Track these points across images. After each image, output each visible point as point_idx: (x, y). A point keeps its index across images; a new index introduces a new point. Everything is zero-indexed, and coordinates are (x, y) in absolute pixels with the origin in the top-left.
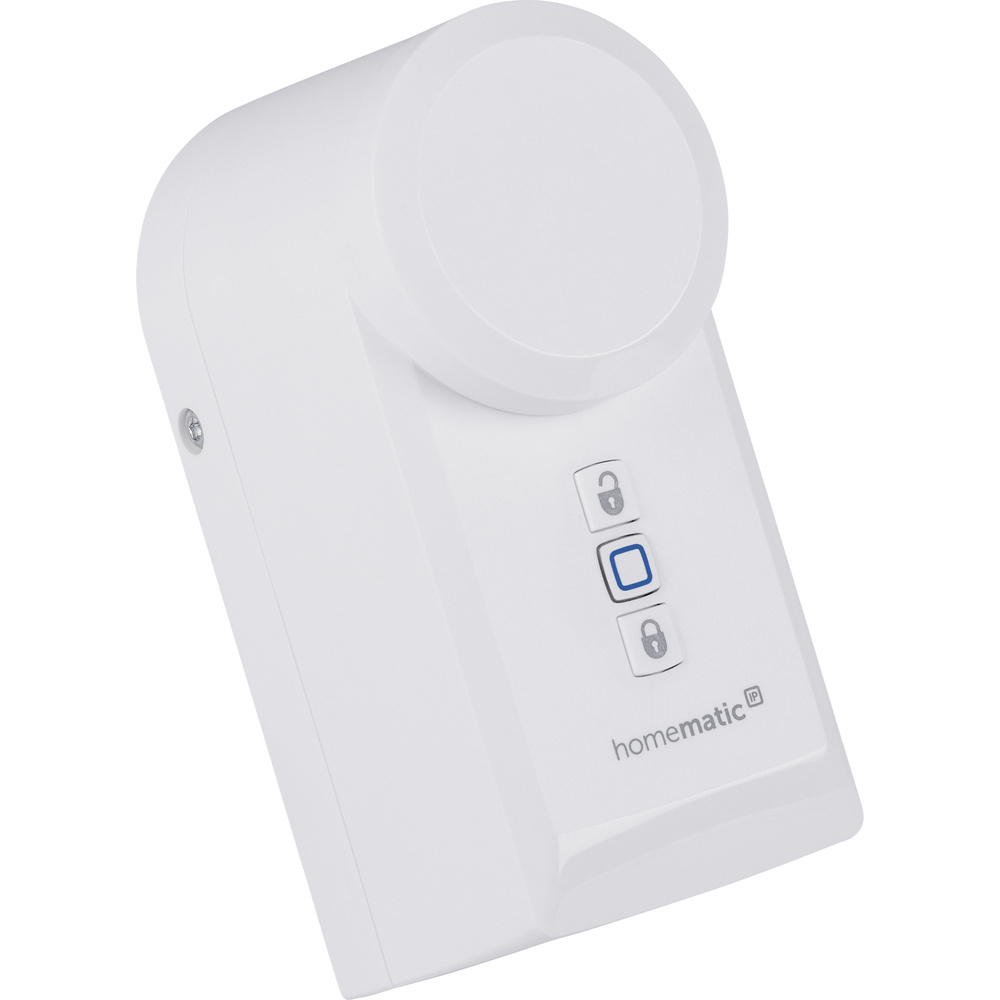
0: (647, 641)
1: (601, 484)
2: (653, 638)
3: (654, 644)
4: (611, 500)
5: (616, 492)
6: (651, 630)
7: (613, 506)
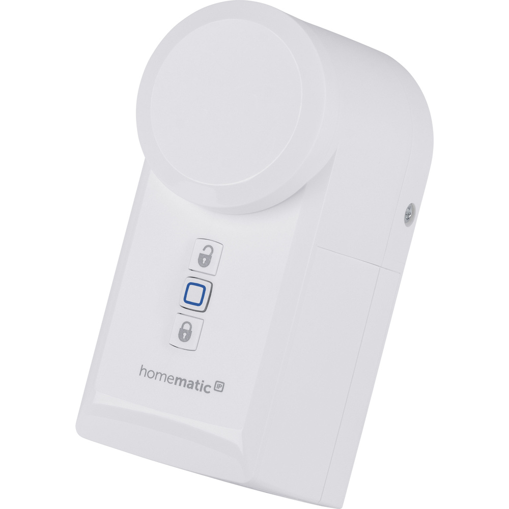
0: (182, 331)
1: (204, 250)
2: (185, 331)
3: (185, 334)
4: (204, 260)
5: (209, 258)
6: (187, 327)
7: (204, 262)
